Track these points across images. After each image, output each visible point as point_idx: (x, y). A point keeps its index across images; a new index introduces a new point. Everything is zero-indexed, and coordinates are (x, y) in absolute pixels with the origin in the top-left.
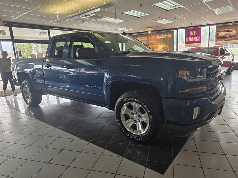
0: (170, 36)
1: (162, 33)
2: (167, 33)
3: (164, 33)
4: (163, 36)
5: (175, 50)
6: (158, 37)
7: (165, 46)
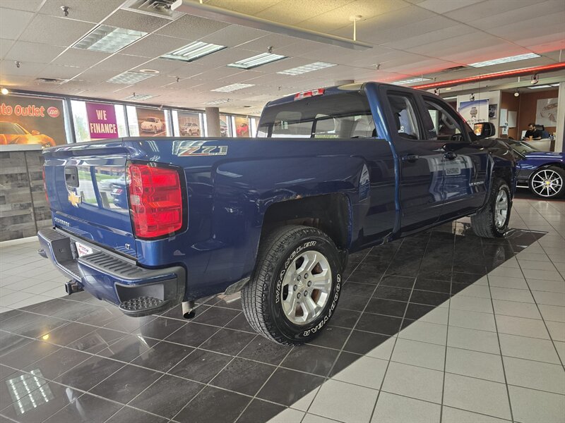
0: (53, 112)
1: (31, 102)
2: (47, 104)
3: (38, 103)
4: (38, 112)
5: (69, 140)
6: (21, 110)
7: (45, 139)
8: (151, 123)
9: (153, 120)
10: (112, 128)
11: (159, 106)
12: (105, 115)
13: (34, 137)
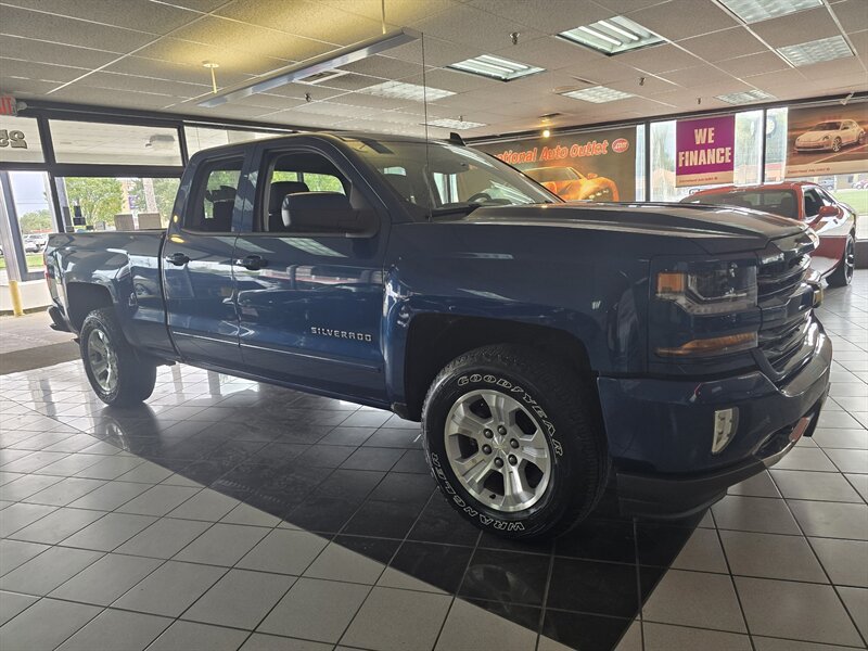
0: (620, 145)
1: (592, 137)
2: (611, 137)
3: (599, 138)
4: (596, 148)
5: (640, 197)
6: (578, 150)
7: (603, 183)
8: (826, 133)
9: (835, 126)
10: (721, 155)
11: (844, 96)
12: (711, 135)
13: (590, 181)
